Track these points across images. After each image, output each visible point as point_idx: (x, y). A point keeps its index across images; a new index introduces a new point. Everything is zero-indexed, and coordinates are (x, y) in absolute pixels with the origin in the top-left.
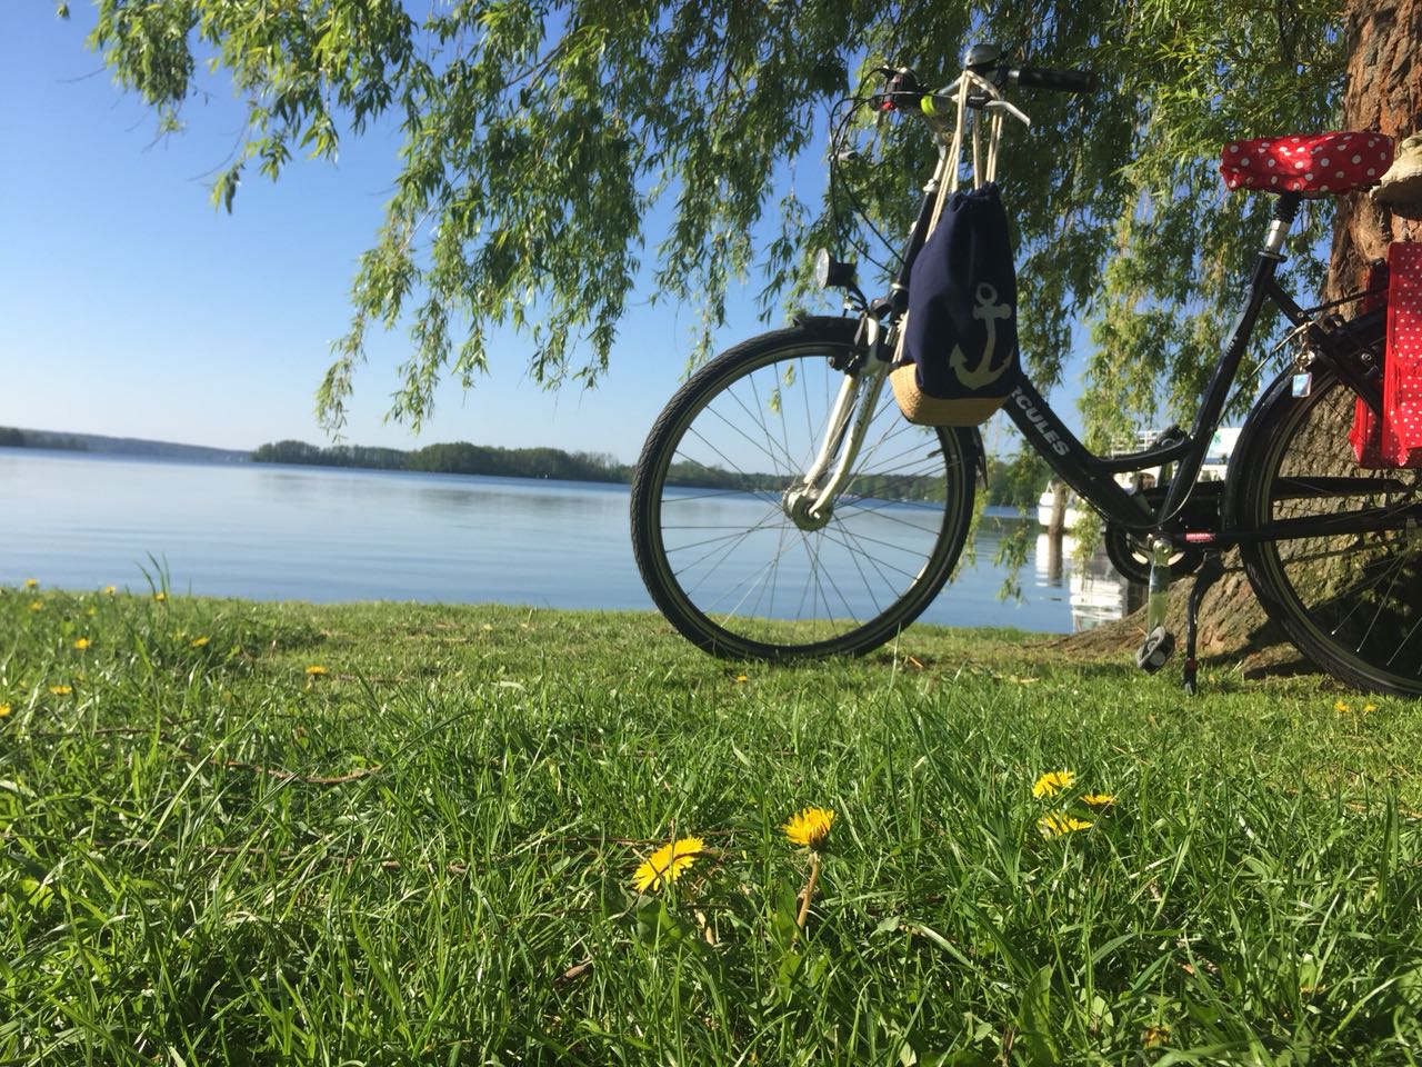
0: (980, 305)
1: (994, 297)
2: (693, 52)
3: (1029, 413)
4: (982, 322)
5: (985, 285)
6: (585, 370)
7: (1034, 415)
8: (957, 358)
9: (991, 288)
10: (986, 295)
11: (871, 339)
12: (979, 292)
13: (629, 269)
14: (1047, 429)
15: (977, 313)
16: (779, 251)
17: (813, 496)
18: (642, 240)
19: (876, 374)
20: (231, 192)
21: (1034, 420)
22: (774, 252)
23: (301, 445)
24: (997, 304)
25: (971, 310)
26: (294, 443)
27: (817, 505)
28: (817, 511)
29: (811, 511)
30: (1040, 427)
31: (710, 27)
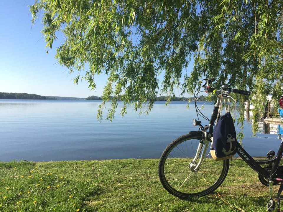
0: (228, 139)
1: (231, 137)
2: (166, 47)
3: (240, 151)
4: (229, 142)
5: (229, 134)
6: (146, 111)
7: (241, 152)
8: (224, 150)
9: (230, 135)
10: (229, 136)
11: (205, 136)
12: (228, 137)
13: (156, 93)
14: (244, 155)
15: (228, 141)
16: (184, 86)
17: (195, 166)
18: (158, 88)
19: (207, 143)
20: (77, 81)
21: (241, 153)
22: (183, 85)
23: (95, 96)
24: (232, 138)
25: (226, 140)
26: (94, 96)
27: (196, 168)
28: (196, 169)
29: (195, 169)
30: (243, 154)
31: (169, 42)
